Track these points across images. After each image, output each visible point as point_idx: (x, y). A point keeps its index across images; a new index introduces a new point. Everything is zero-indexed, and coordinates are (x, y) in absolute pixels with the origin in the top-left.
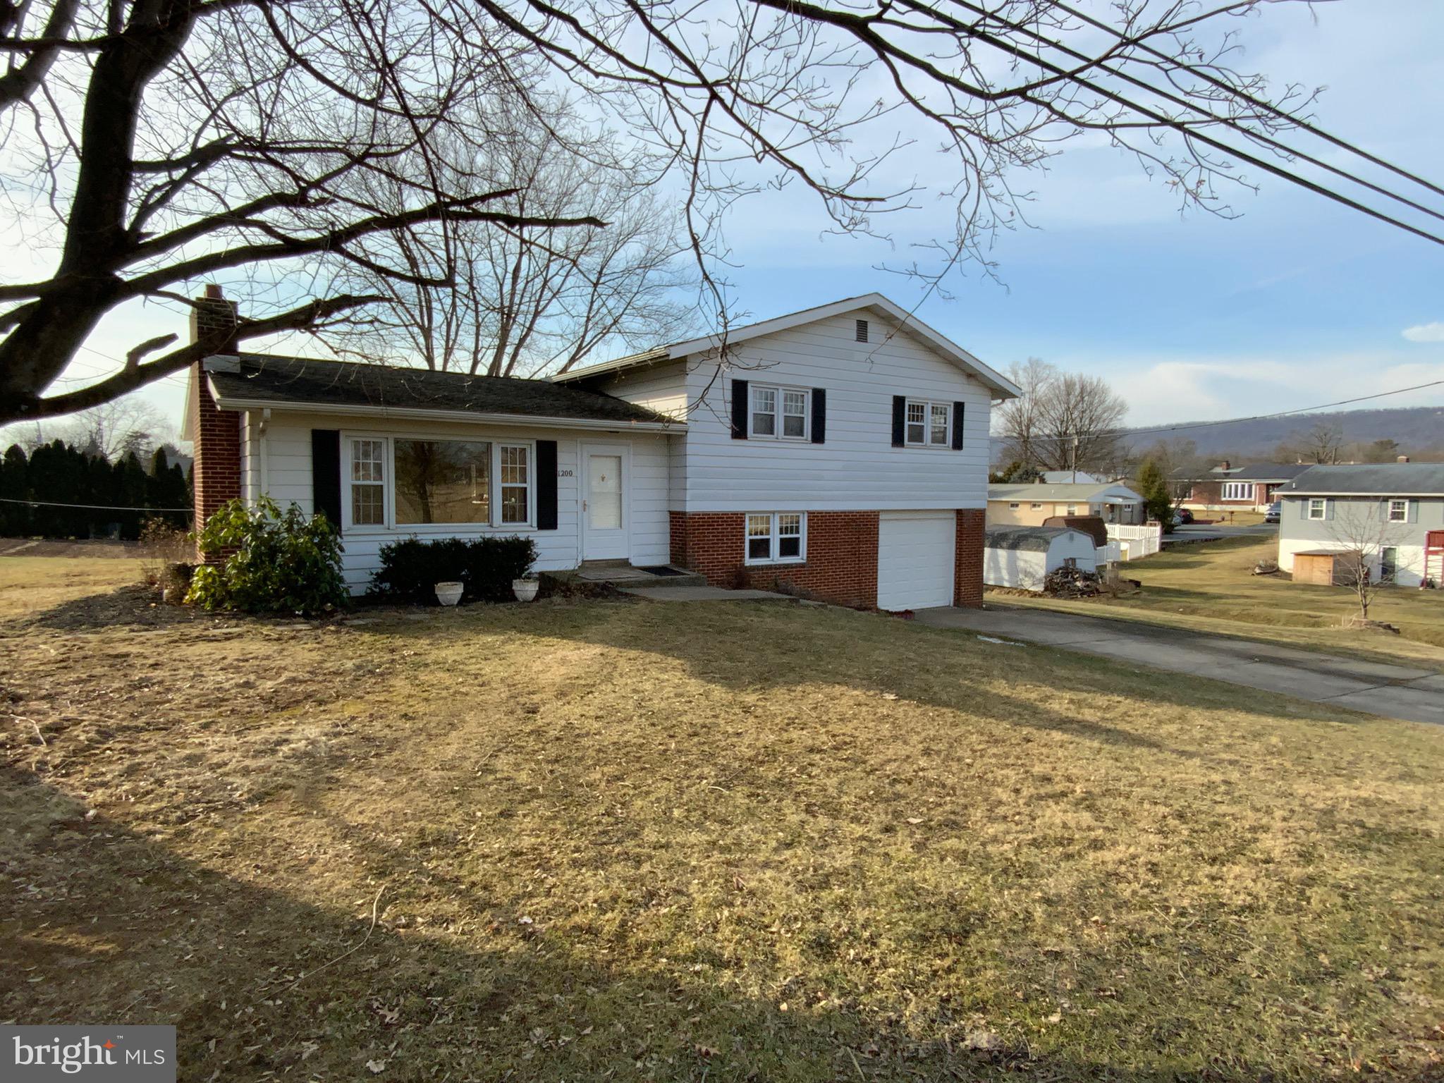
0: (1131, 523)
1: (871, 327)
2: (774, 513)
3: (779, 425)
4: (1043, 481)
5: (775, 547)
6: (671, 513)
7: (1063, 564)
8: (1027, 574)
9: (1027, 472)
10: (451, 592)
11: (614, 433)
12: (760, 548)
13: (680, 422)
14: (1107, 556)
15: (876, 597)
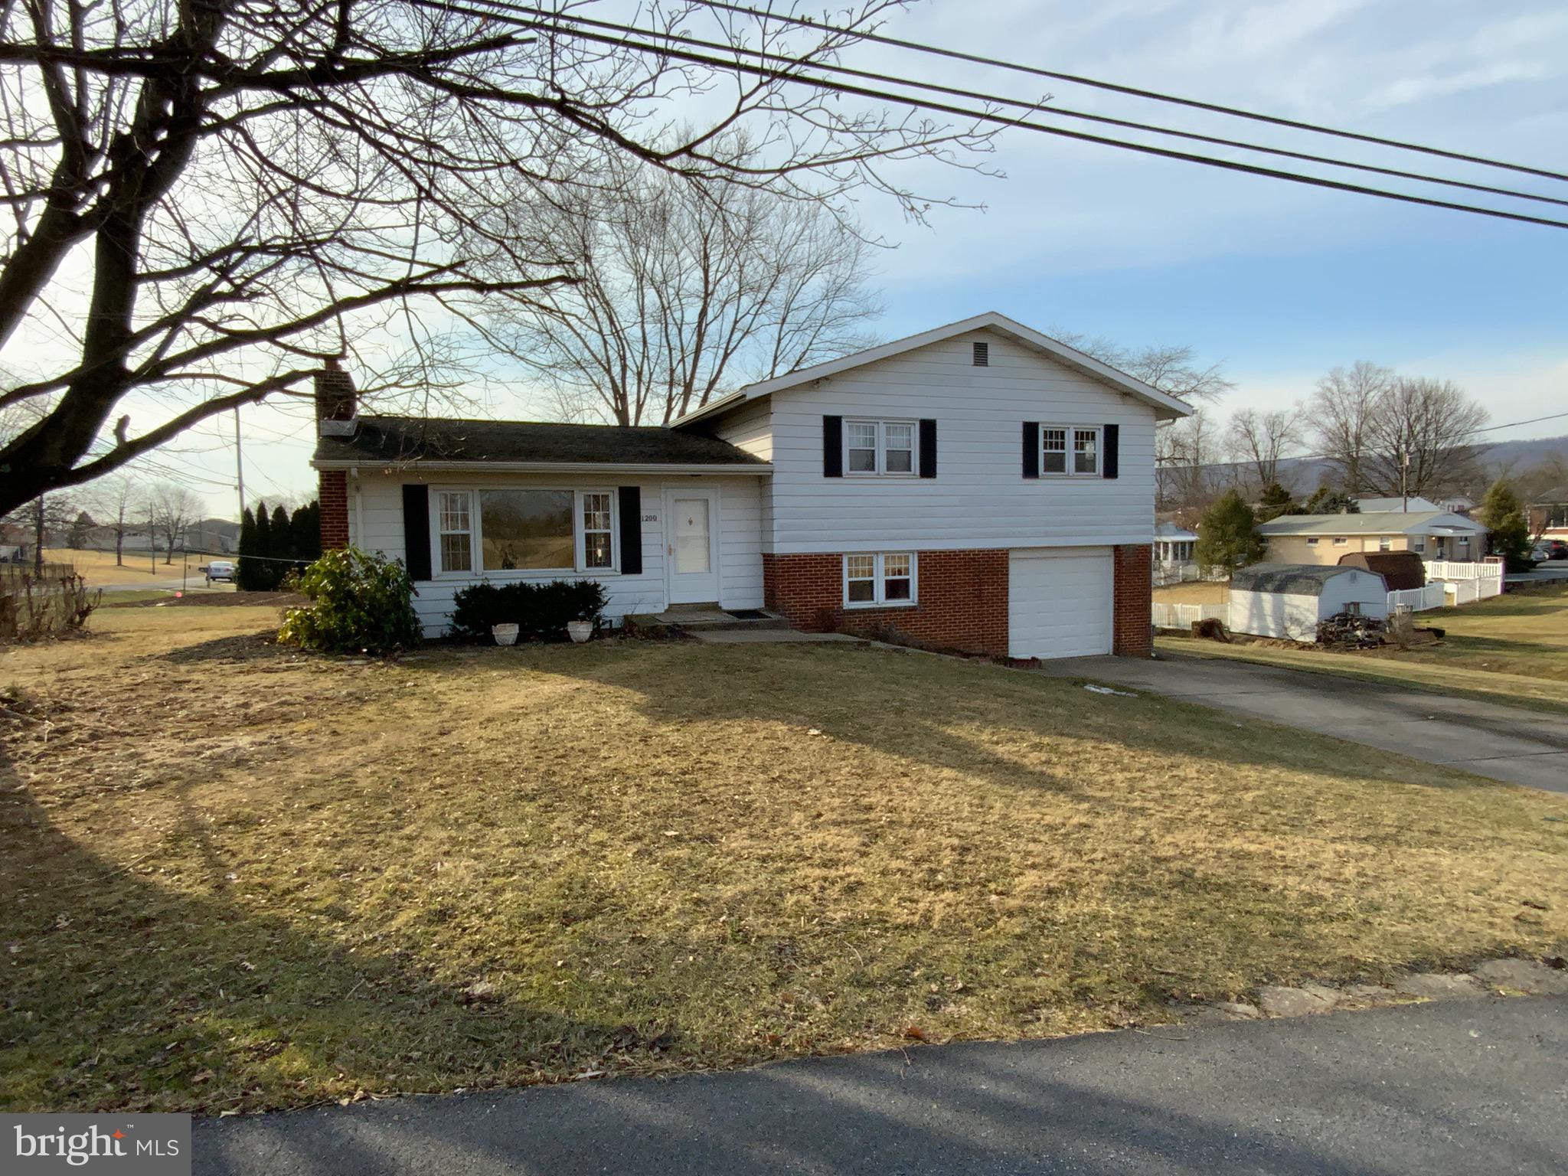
0: (1468, 560)
1: (991, 350)
2: (877, 553)
3: (881, 460)
4: (1354, 510)
5: (880, 590)
6: (764, 555)
7: (1341, 610)
8: (1297, 622)
9: (1335, 501)
10: (506, 632)
11: (695, 476)
12: (863, 590)
13: (767, 463)
14: (1425, 598)
15: (1006, 643)
